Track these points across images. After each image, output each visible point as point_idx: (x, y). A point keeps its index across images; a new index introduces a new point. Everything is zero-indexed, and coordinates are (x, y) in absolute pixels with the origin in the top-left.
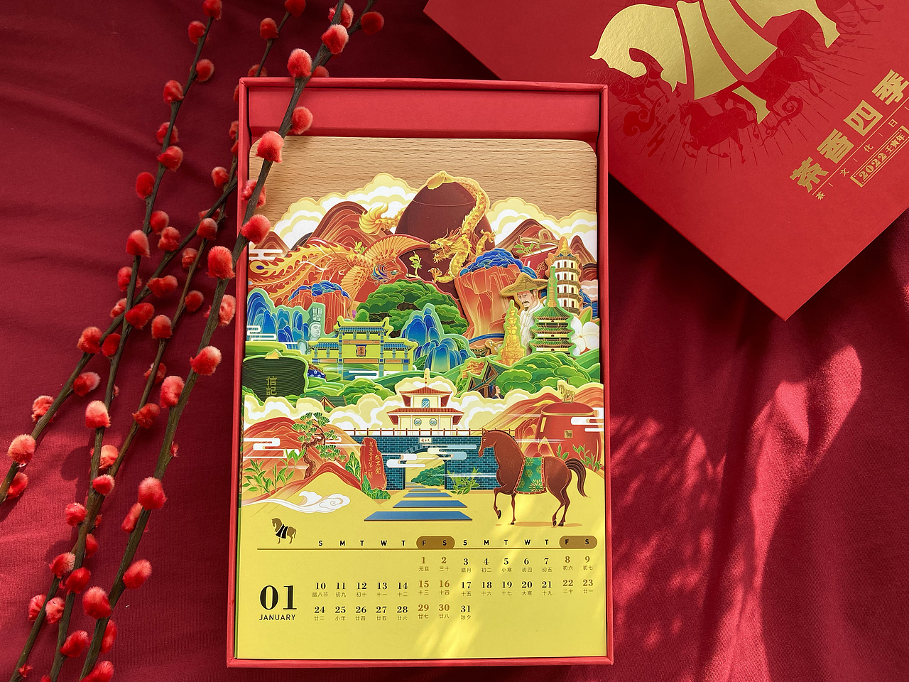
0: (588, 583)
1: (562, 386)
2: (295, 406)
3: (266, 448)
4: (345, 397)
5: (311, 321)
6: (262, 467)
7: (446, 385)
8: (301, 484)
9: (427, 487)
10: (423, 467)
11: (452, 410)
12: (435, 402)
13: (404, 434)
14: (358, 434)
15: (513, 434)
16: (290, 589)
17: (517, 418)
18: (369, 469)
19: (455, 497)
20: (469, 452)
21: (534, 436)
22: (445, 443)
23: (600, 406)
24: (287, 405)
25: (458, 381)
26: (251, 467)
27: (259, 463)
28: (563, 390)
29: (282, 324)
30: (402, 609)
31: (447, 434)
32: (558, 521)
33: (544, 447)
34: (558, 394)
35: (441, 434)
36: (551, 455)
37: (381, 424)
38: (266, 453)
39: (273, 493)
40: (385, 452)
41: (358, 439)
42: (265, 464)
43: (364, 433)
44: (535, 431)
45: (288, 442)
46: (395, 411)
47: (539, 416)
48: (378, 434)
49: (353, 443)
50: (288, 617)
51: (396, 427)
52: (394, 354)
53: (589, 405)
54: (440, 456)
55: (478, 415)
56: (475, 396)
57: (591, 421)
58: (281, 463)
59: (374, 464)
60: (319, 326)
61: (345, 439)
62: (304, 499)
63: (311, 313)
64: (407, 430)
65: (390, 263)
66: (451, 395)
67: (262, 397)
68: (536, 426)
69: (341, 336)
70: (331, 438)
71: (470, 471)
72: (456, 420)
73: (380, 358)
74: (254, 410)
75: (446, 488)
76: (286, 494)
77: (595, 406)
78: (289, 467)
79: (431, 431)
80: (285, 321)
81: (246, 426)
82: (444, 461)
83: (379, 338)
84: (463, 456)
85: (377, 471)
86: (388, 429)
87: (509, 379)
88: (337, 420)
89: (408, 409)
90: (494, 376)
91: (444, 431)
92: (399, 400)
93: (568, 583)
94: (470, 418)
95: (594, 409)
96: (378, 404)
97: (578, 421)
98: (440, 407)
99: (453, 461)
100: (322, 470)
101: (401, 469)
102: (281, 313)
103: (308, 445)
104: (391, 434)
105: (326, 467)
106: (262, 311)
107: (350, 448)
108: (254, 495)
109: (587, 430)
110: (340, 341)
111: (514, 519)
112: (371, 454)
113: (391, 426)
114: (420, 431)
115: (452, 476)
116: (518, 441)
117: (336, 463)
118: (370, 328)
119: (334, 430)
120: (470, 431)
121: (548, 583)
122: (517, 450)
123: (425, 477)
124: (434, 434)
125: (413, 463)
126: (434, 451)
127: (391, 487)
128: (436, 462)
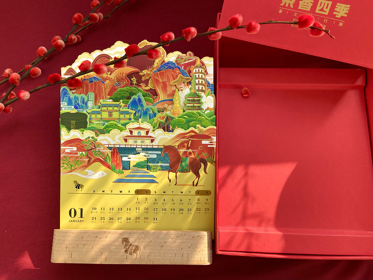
0: (207, 209)
1: (198, 127)
2: (83, 134)
3: (71, 151)
4: (105, 130)
5: (88, 100)
6: (69, 159)
7: (148, 126)
8: (86, 167)
9: (139, 169)
10: (138, 161)
11: (150, 137)
12: (143, 133)
13: (129, 146)
14: (110, 146)
15: (176, 147)
16: (82, 210)
17: (178, 140)
18: (114, 161)
19: (151, 173)
20: (157, 155)
21: (186, 148)
22: (147, 151)
23: (215, 136)
24: (80, 133)
25: (153, 124)
26: (64, 159)
27: (68, 157)
28: (199, 129)
29: (76, 102)
30: (129, 219)
31: (148, 147)
32: (195, 184)
33: (190, 153)
34: (197, 131)
35: (146, 147)
36: (193, 156)
37: (120, 142)
38: (71, 153)
39: (74, 170)
40: (122, 154)
41: (110, 148)
42: (70, 158)
43: (113, 146)
44: (186, 146)
45: (81, 149)
46: (126, 137)
47: (188, 140)
48: (118, 146)
49: (108, 150)
50: (81, 221)
51: (126, 143)
52: (125, 116)
53: (210, 135)
54: (145, 156)
55: (162, 139)
56: (161, 131)
57: (210, 142)
58: (77, 158)
59: (117, 159)
60: (92, 102)
61: (104, 148)
62: (87, 173)
63: (88, 97)
64: (131, 145)
65: (122, 79)
66: (150, 130)
67: (69, 129)
68: (187, 144)
69: (101, 108)
70: (98, 148)
71: (158, 163)
72: (152, 141)
73: (118, 118)
74: (65, 135)
75: (147, 170)
76: (79, 171)
77: (212, 136)
78: (81, 159)
79: (141, 145)
80: (77, 100)
81: (62, 142)
82: (147, 158)
83: (118, 109)
84: (155, 156)
85: (118, 162)
86: (123, 145)
87: (176, 122)
88: (101, 140)
89: (132, 136)
90: (169, 121)
91: (147, 145)
92: (127, 132)
93: (199, 209)
94: (159, 140)
95: (212, 137)
96: (118, 133)
97: (204, 142)
98: (145, 135)
99: (151, 158)
100: (95, 161)
101: (128, 161)
102: (75, 97)
103: (88, 150)
104: (124, 146)
105: (96, 159)
106: (67, 96)
107: (106, 152)
108: (66, 171)
109: (209, 146)
110: (101, 110)
111: (176, 183)
112: (115, 155)
113: (124, 143)
114: (137, 145)
115: (150, 164)
116: (179, 150)
117: (100, 158)
118: (114, 105)
119: (100, 144)
120: (158, 146)
121: (190, 209)
122: (178, 154)
123: (139, 165)
124: (143, 147)
125: (133, 159)
126: (142, 154)
127: (124, 169)
128: (144, 158)
